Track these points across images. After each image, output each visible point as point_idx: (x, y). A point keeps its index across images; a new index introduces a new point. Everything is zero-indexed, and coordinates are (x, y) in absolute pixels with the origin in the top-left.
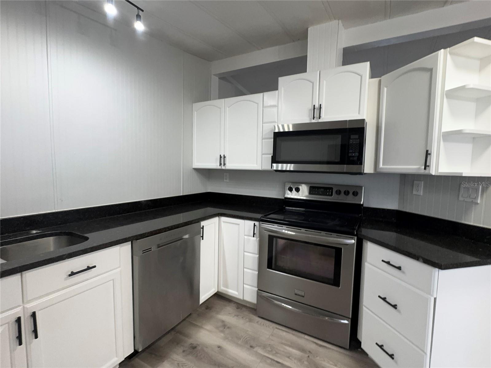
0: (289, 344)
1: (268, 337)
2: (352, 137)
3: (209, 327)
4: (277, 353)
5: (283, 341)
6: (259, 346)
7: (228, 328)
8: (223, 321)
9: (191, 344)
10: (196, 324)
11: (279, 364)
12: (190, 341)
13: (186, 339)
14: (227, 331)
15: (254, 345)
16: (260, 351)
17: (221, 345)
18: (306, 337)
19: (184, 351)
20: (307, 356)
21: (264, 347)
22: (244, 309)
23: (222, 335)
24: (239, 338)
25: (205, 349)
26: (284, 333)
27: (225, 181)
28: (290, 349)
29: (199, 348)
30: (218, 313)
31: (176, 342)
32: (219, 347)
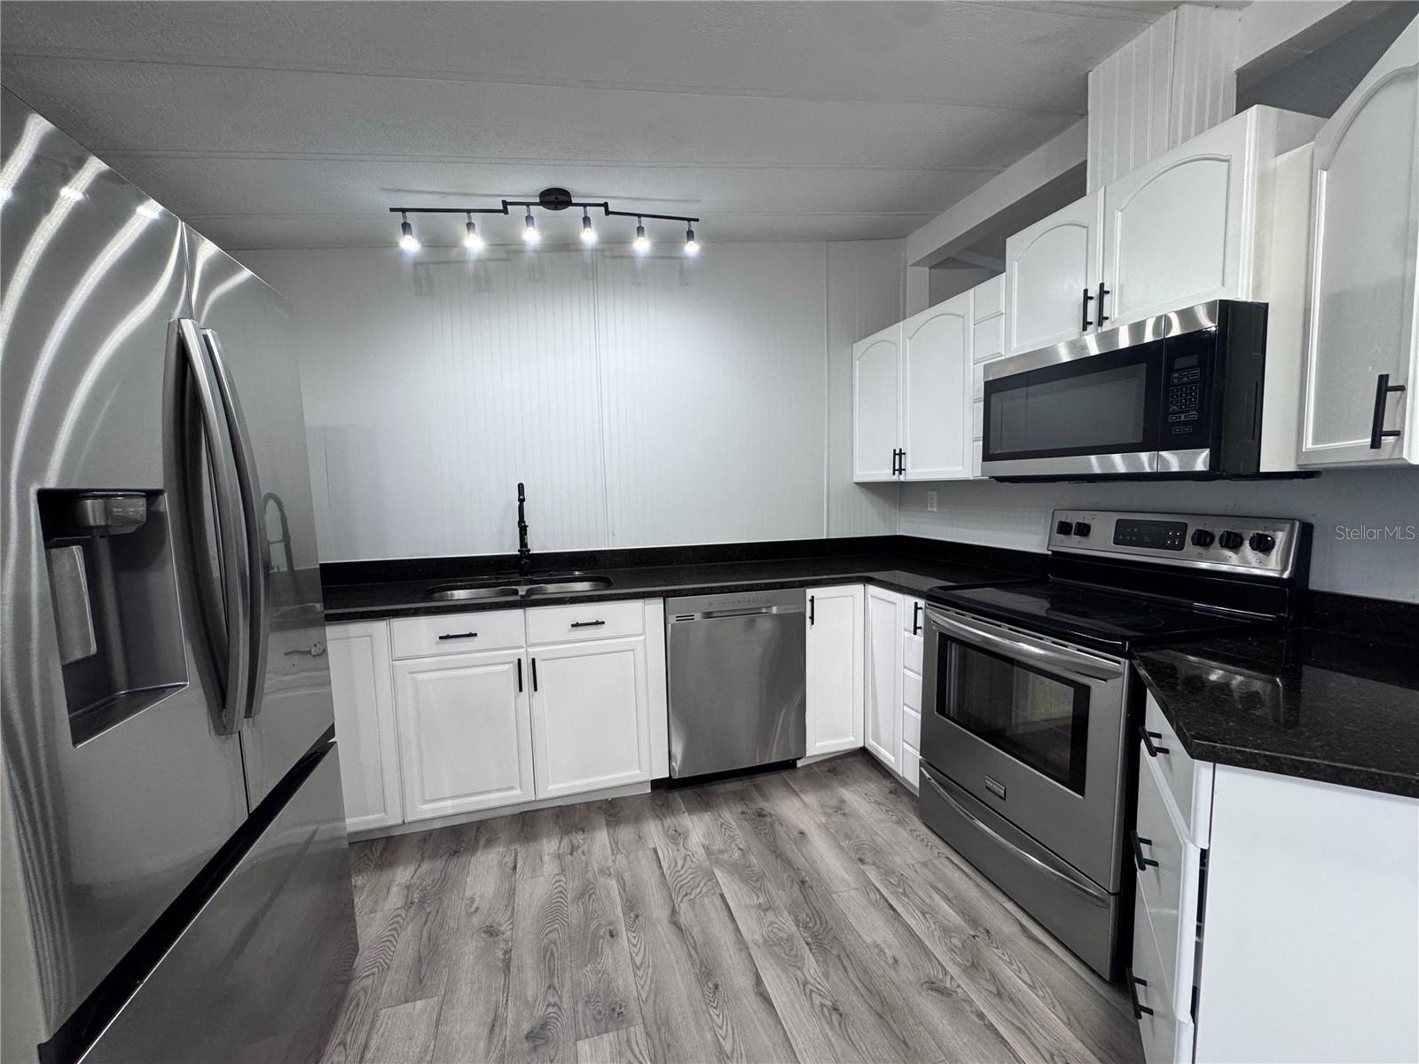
0: (951, 895)
1: (910, 861)
2: (1180, 363)
3: (811, 799)
4: (904, 894)
5: (940, 886)
6: (878, 867)
7: (844, 814)
8: (843, 801)
9: (761, 809)
10: (792, 784)
11: (892, 912)
12: (763, 804)
13: (760, 799)
14: (837, 818)
15: (867, 860)
16: (873, 875)
17: (807, 832)
18: (1009, 906)
19: (743, 813)
20: (972, 933)
21: (887, 873)
22: (905, 798)
23: (823, 819)
24: (848, 837)
25: (777, 826)
26: (957, 875)
27: (929, 509)
28: (943, 904)
29: (768, 820)
30: (844, 784)
31: (742, 797)
32: (802, 833)
